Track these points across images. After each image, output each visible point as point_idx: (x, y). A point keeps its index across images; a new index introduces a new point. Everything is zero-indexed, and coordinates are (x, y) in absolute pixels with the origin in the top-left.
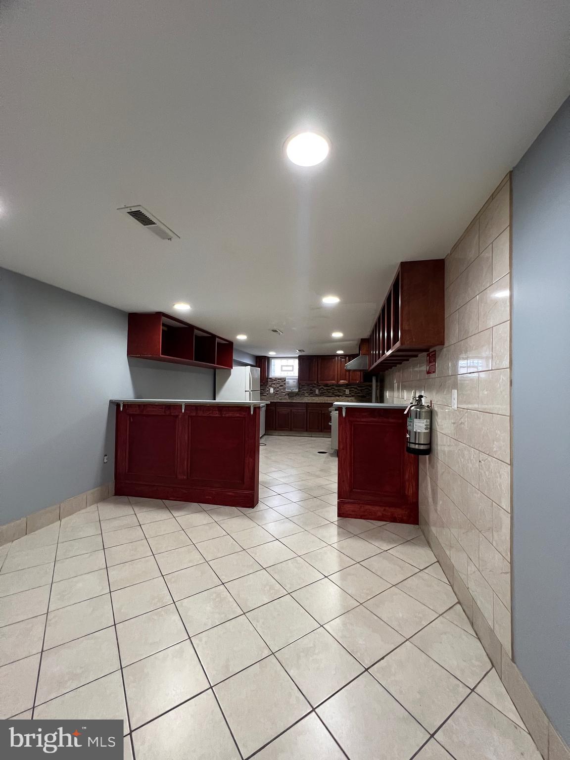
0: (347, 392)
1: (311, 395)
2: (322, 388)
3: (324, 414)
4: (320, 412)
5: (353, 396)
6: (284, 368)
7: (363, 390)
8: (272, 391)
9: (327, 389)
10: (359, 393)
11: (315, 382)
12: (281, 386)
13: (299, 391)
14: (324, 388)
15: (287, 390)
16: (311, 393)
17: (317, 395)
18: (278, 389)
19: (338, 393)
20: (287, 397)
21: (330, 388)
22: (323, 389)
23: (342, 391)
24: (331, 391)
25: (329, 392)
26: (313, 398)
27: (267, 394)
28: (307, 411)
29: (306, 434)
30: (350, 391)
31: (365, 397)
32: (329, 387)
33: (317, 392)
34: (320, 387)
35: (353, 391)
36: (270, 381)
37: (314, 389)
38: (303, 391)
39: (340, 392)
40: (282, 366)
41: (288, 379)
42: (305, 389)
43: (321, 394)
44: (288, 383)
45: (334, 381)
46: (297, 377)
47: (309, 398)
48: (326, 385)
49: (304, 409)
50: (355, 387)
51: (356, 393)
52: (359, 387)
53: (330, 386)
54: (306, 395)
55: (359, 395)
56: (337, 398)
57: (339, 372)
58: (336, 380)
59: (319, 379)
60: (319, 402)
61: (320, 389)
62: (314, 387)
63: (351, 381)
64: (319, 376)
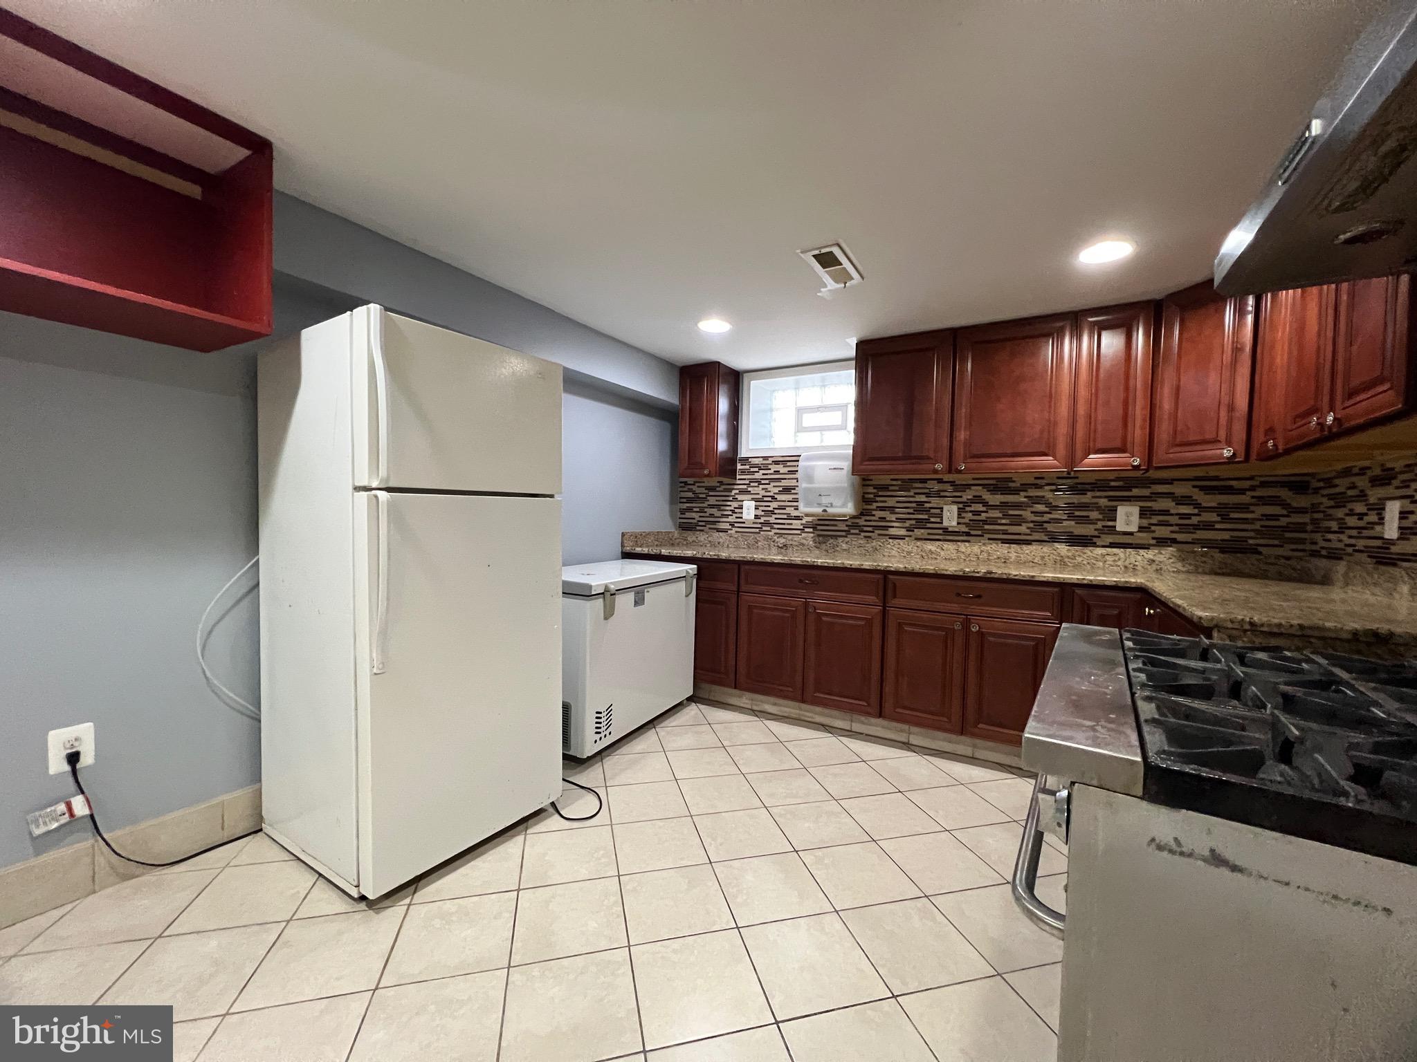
0: (1127, 518)
1: (918, 532)
2: (978, 499)
3: (981, 634)
4: (958, 627)
5: (1162, 542)
6: (809, 419)
7: (1244, 508)
8: (749, 511)
9: (1004, 505)
10: (1209, 526)
11: (939, 466)
12: (787, 490)
13: (862, 513)
14: (987, 496)
15: (803, 509)
16: (921, 524)
17: (948, 535)
18: (774, 505)
19: (1069, 525)
20: (808, 538)
21: (1021, 498)
22: (985, 504)
23: (1094, 515)
24: (1027, 514)
25: (1018, 521)
26: (930, 546)
27: (732, 525)
28: (884, 613)
29: (877, 726)
30: (1143, 513)
31: (1255, 551)
32: (1016, 491)
33: (950, 516)
34: (967, 496)
35: (1166, 512)
36: (743, 472)
37: (935, 502)
38: (879, 514)
39: (1085, 520)
40: (800, 411)
41: (809, 459)
42: (891, 502)
43: (973, 530)
44: (810, 479)
45: (1049, 460)
46: (847, 446)
47: (909, 546)
48: (1001, 485)
49: (872, 599)
50: (1180, 490)
51: (1183, 528)
52: (1202, 488)
53: (1025, 487)
54: (892, 531)
55: (1201, 534)
56: (1063, 549)
57: (1081, 410)
58: (1061, 449)
59: (960, 450)
60: (951, 568)
61: (966, 504)
62: (938, 495)
63: (1163, 455)
64: (962, 435)
